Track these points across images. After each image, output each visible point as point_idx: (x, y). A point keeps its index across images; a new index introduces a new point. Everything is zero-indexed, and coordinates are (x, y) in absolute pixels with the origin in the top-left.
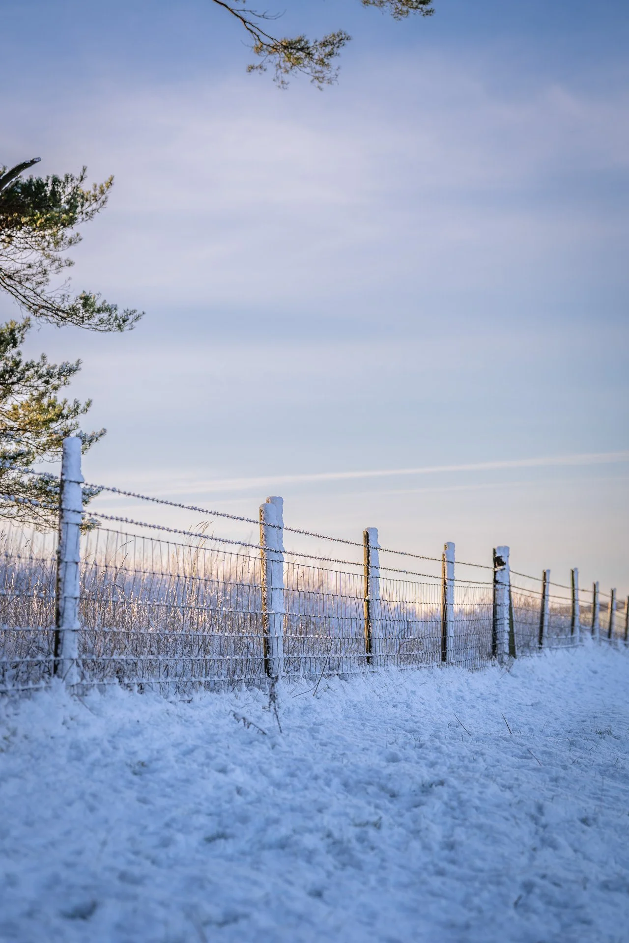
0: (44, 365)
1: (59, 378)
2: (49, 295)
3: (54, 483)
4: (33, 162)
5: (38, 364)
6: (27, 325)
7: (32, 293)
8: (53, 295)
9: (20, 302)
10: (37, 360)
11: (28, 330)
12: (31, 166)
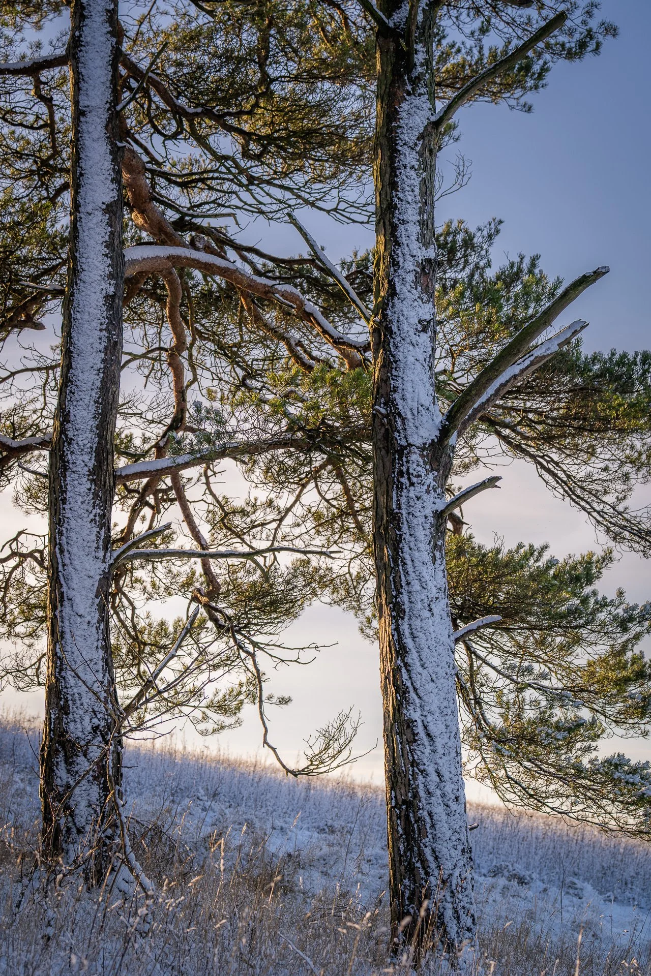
0: (621, 603)
1: (639, 622)
2: (634, 514)
3: (626, 768)
4: (598, 274)
5: (612, 601)
6: (607, 558)
7: (612, 510)
8: (639, 514)
9: (594, 521)
10: (611, 596)
11: (609, 565)
12: (594, 281)
